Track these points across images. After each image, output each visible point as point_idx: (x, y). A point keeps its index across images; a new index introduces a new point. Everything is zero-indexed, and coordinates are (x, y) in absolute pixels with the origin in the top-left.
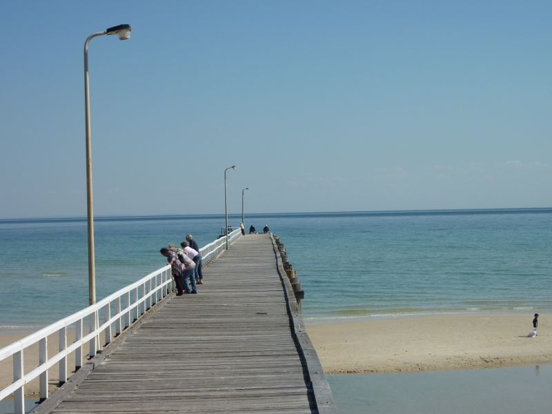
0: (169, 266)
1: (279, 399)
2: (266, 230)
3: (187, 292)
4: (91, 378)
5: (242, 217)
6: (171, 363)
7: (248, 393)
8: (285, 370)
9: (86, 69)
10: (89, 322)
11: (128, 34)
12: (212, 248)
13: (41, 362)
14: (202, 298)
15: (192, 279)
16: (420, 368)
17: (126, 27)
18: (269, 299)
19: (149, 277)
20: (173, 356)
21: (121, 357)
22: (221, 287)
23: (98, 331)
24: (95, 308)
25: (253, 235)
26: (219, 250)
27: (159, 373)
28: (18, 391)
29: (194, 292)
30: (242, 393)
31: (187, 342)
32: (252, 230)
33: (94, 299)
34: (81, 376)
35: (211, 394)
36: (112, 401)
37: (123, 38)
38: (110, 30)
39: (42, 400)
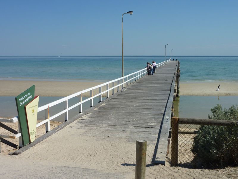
0: (147, 68)
1: (161, 101)
2: (177, 60)
3: (151, 74)
4: (120, 93)
5: (171, 56)
6: (140, 91)
7: (154, 99)
8: (165, 94)
9: (122, 22)
10: (122, 81)
11: (132, 13)
12: (160, 64)
13: (107, 89)
14: (154, 76)
15: (152, 72)
16: (209, 95)
17: (132, 11)
18: (170, 77)
19: (140, 71)
20: (141, 89)
21: (129, 89)
22: (160, 74)
23: (124, 83)
24: (123, 78)
25: (173, 61)
26: (163, 65)
27: (136, 93)
28: (100, 96)
29: (152, 75)
30: (153, 99)
31: (146, 86)
32: (173, 60)
33: (123, 76)
34: (118, 93)
35: (146, 98)
36: (123, 99)
37: (131, 14)
38: (128, 12)
39: (107, 98)
